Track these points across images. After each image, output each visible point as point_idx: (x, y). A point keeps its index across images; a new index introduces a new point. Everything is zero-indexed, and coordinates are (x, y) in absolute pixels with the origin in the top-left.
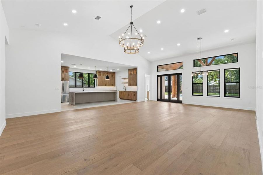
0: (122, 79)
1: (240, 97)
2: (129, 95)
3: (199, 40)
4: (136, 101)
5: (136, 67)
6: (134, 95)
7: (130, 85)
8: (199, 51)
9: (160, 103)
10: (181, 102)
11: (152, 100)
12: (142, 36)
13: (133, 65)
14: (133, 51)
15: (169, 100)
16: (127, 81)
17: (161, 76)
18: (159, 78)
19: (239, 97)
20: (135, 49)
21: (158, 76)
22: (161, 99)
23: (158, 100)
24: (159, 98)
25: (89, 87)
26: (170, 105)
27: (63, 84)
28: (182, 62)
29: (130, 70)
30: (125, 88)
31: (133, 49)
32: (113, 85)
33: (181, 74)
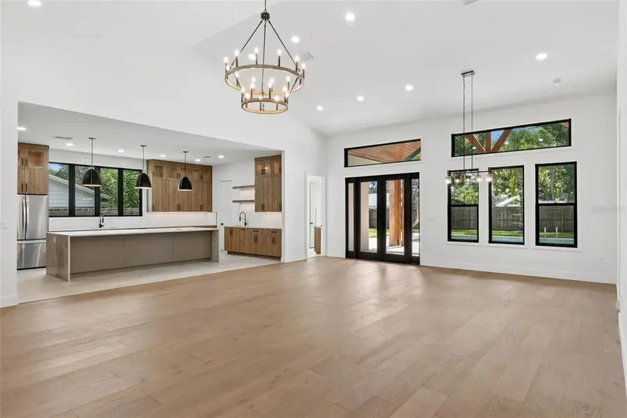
0: (235, 188)
1: (576, 247)
2: (256, 239)
3: (468, 78)
4: (279, 258)
5: (281, 151)
6: (274, 241)
7: (261, 207)
8: (468, 109)
9: (354, 264)
10: (415, 261)
11: (328, 255)
12: (297, 59)
13: (269, 145)
14: (269, 106)
15: (381, 256)
16: (251, 194)
17: (357, 182)
18: (351, 186)
19: (575, 245)
20: (277, 98)
21: (348, 180)
22: (356, 253)
23: (349, 255)
24: (351, 248)
25: (121, 214)
26: (383, 272)
27: (24, 205)
28: (419, 140)
29: (260, 161)
30: (242, 216)
31: (269, 100)
32: (205, 207)
33: (416, 175)
